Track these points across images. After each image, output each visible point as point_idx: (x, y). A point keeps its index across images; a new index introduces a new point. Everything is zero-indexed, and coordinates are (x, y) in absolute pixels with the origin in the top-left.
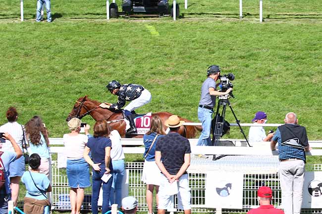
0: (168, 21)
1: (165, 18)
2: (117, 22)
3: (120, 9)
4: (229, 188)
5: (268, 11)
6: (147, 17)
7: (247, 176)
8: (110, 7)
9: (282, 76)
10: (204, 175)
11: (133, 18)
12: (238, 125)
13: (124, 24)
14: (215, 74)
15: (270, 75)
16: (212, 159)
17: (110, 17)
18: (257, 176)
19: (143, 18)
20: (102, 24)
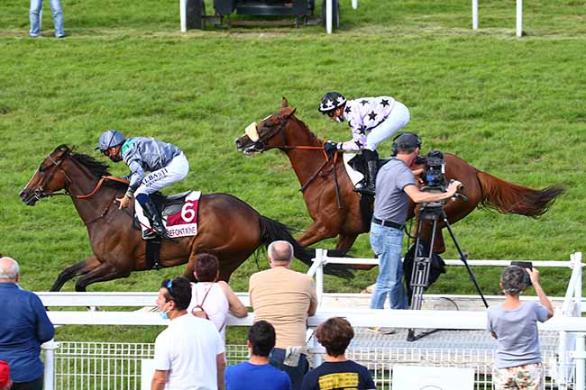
0: (315, 36)
1: (309, 28)
2: (203, 38)
3: (210, 11)
5: (535, 12)
6: (268, 27)
7: (482, 376)
9: (564, 158)
10: (387, 372)
11: (237, 30)
12: (463, 263)
13: (218, 43)
14: (410, 152)
15: (537, 155)
16: (406, 337)
19: (259, 30)
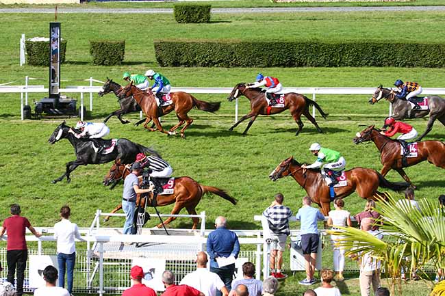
3: (33, 112)
4: (152, 273)
7: (169, 262)
8: (24, 109)
10: (130, 260)
13: (37, 124)
16: (136, 246)
17: (24, 119)
18: (175, 262)
20: (18, 125)
